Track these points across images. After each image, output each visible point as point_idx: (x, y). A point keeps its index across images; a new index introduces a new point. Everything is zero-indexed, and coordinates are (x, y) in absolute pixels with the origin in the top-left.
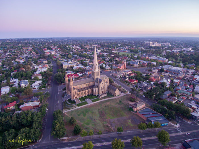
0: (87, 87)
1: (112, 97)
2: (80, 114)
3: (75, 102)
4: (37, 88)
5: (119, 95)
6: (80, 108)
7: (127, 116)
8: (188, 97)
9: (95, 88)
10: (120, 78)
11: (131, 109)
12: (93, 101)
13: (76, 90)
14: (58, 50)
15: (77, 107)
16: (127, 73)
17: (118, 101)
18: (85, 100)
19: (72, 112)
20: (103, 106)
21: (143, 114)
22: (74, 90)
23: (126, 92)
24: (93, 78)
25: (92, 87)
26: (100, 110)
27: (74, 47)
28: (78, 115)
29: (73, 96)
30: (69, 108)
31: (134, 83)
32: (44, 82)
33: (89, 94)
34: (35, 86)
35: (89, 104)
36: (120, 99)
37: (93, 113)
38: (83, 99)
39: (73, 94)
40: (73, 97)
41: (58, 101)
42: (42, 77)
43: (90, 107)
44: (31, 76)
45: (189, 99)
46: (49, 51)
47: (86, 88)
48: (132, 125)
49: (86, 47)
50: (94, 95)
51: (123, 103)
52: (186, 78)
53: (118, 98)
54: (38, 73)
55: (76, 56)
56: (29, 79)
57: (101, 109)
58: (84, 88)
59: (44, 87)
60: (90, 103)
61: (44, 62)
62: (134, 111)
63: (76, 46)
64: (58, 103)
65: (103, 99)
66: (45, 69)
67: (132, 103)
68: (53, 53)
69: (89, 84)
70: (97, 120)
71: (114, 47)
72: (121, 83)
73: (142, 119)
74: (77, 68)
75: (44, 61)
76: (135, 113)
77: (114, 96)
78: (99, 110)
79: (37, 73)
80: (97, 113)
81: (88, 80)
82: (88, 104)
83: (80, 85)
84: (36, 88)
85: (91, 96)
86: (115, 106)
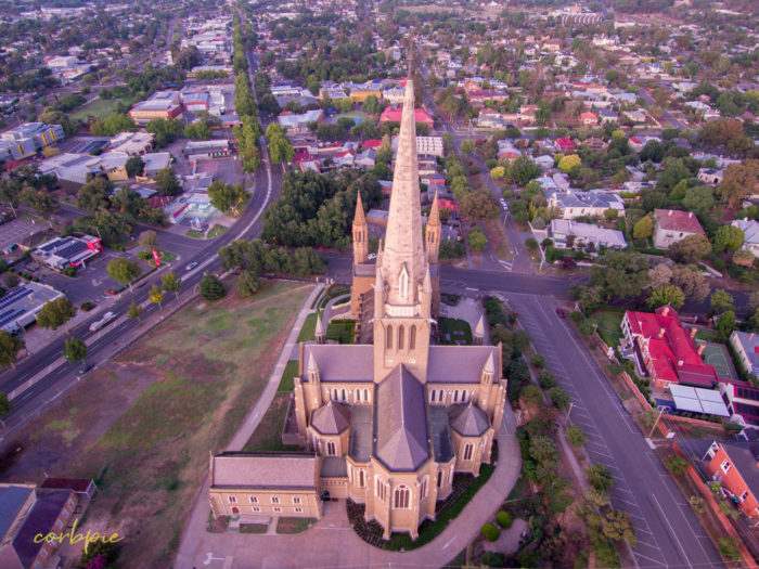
7: (88, 447)
35: (290, 345)
51: (156, 488)
57: (227, 377)
70: (200, 345)
78: (234, 368)
80: (226, 358)
86: (184, 436)
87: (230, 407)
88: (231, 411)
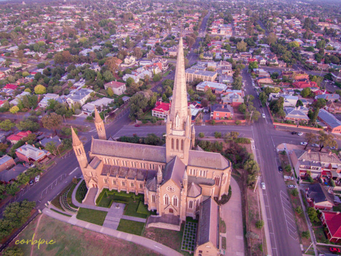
12: (123, 227)
13: (92, 170)
15: (73, 220)
18: (109, 206)
22: (86, 167)
25: (148, 176)
27: (286, 21)
30: (60, 208)
32: (115, 103)
33: (139, 192)
34: (87, 109)
43: (94, 240)
44: (106, 82)
46: (221, 25)
47: (133, 169)
49: (321, 24)
50: (145, 202)
55: (263, 45)
58: (128, 169)
63: (296, 19)
64: (70, 174)
69: (141, 165)
74: (207, 87)
81: (146, 151)
82: (101, 225)
84: (87, 114)
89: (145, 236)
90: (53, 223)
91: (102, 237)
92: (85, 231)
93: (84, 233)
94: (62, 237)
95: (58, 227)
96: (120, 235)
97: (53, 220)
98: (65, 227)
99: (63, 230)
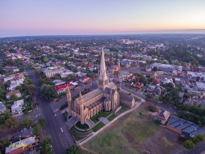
0: (96, 102)
1: (129, 109)
2: (103, 143)
3: (88, 127)
4: (20, 113)
5: (134, 106)
6: (98, 134)
7: (159, 133)
8: (199, 97)
9: (108, 101)
10: (124, 83)
11: (158, 122)
12: (110, 120)
13: (87, 109)
14: (25, 52)
15: (95, 134)
16: (128, 76)
17: (138, 114)
18: (98, 120)
19: (90, 142)
20: (125, 123)
21: (175, 127)
22: (84, 109)
23: (140, 100)
24: (101, 89)
26: (124, 132)
27: (44, 48)
28: (100, 145)
29: (83, 117)
30: (83, 138)
31: (141, 88)
32: (26, 101)
33: (100, 110)
34: (16, 110)
35: (107, 125)
36: (138, 110)
37: (117, 138)
38: (95, 119)
39: (83, 116)
40: (83, 119)
41: (61, 129)
42: (22, 94)
43: (110, 129)
44: (5, 94)
45: (201, 98)
46: (13, 54)
48: (171, 144)
49: (59, 47)
50: (106, 110)
51: (144, 115)
52: (181, 75)
53: (136, 110)
54: (13, 89)
55: (52, 58)
56: (3, 100)
57: (125, 130)
58: (94, 103)
59: (31, 110)
60: (108, 123)
61: (15, 70)
62: (162, 124)
63: (46, 46)
64: (62, 131)
65: (119, 114)
66: (21, 81)
67: (154, 114)
68: (20, 57)
69: (98, 97)
70: (128, 147)
71: (91, 46)
72: (128, 89)
73: (176, 133)
74: (66, 74)
75: (13, 69)
76: (165, 126)
77: (130, 108)
78: (122, 131)
79: (11, 88)
80: (123, 136)
81: (96, 92)
82: (105, 125)
83: (89, 101)
84: (18, 113)
85: (103, 112)
86: (138, 122)
87: (127, 119)
88: (127, 118)
89: (118, 115)
90: (91, 142)
91: (111, 126)
92: (104, 130)
93: (105, 131)
94: (101, 139)
95: (94, 140)
96: (113, 121)
97: (89, 142)
98: (97, 137)
99: (98, 138)
